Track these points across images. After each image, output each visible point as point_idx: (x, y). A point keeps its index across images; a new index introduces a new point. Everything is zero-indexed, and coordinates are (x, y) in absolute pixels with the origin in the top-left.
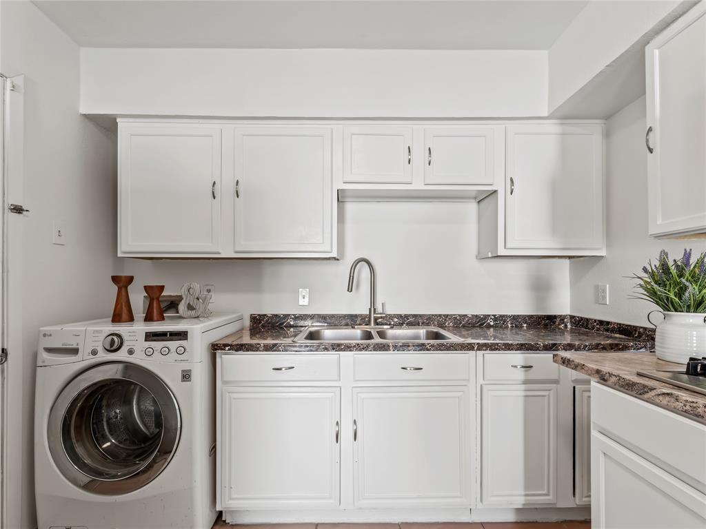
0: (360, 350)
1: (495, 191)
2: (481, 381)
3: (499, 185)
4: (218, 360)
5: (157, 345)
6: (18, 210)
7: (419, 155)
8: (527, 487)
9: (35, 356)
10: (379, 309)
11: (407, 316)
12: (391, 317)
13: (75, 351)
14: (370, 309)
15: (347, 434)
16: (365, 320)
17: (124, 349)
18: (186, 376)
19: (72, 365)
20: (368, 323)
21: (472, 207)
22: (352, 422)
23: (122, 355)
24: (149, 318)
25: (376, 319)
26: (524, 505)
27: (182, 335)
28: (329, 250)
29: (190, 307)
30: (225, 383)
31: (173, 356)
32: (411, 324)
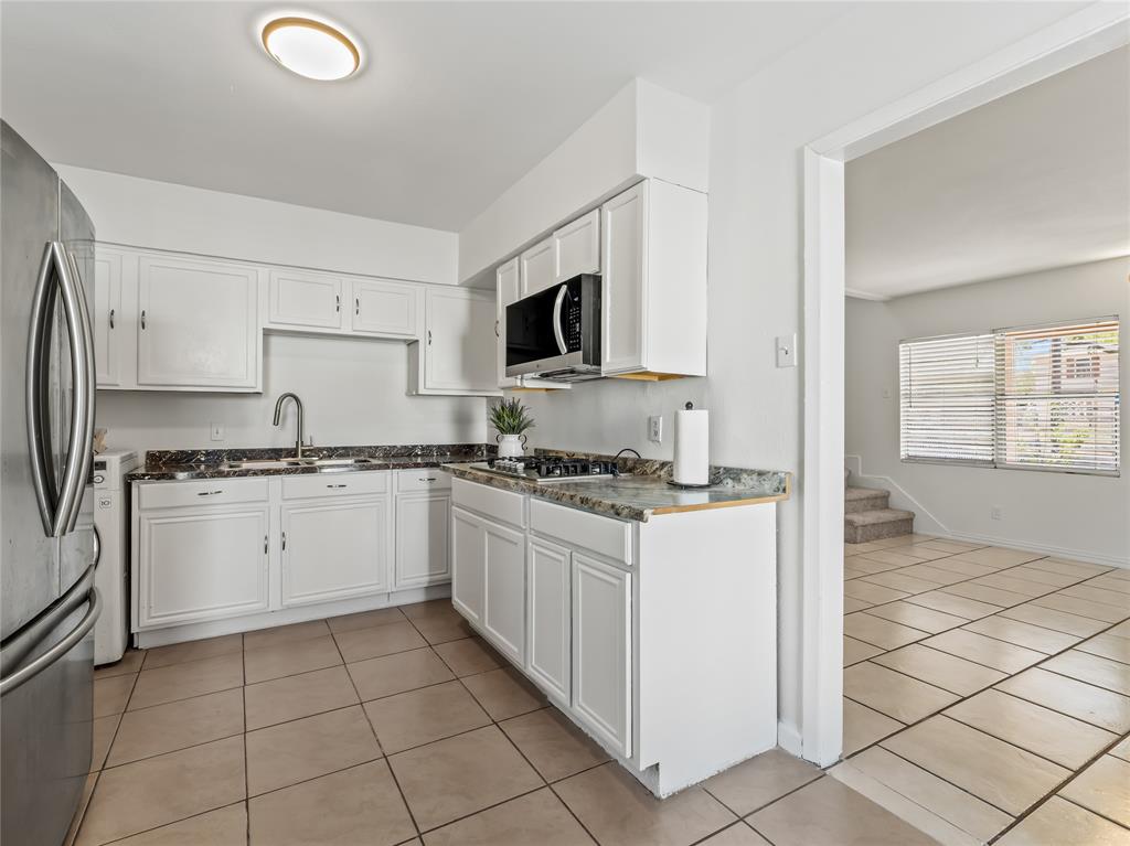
0: (289, 473)
1: (417, 341)
2: (395, 492)
3: (420, 336)
7: (348, 305)
8: (430, 570)
10: (307, 442)
11: (336, 449)
12: (320, 450)
14: (297, 443)
15: (275, 544)
16: (292, 453)
18: (105, 503)
20: (295, 456)
21: (403, 348)
22: (279, 534)
25: (303, 451)
26: (430, 582)
27: (99, 466)
28: (254, 385)
30: (143, 510)
32: (341, 456)
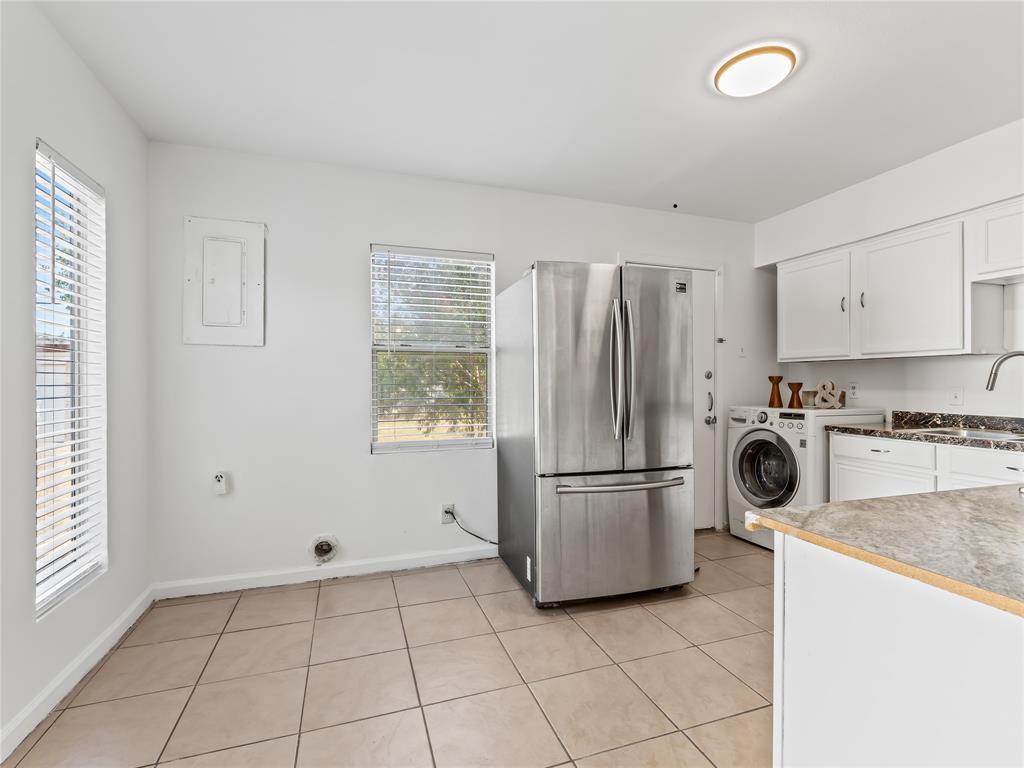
0: (955, 444)
4: (831, 439)
5: (787, 421)
6: (721, 341)
9: (728, 422)
13: (744, 421)
17: (768, 421)
18: (803, 444)
19: (744, 428)
23: (766, 425)
24: (791, 406)
27: (801, 417)
29: (824, 400)
30: (836, 456)
31: (795, 429)
